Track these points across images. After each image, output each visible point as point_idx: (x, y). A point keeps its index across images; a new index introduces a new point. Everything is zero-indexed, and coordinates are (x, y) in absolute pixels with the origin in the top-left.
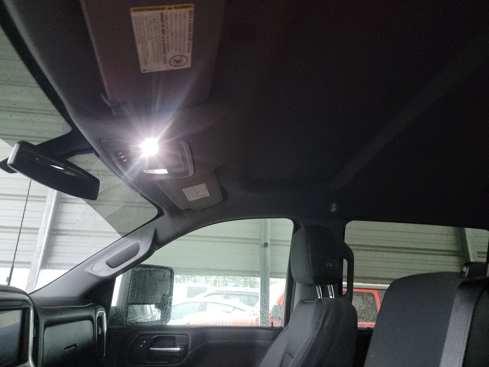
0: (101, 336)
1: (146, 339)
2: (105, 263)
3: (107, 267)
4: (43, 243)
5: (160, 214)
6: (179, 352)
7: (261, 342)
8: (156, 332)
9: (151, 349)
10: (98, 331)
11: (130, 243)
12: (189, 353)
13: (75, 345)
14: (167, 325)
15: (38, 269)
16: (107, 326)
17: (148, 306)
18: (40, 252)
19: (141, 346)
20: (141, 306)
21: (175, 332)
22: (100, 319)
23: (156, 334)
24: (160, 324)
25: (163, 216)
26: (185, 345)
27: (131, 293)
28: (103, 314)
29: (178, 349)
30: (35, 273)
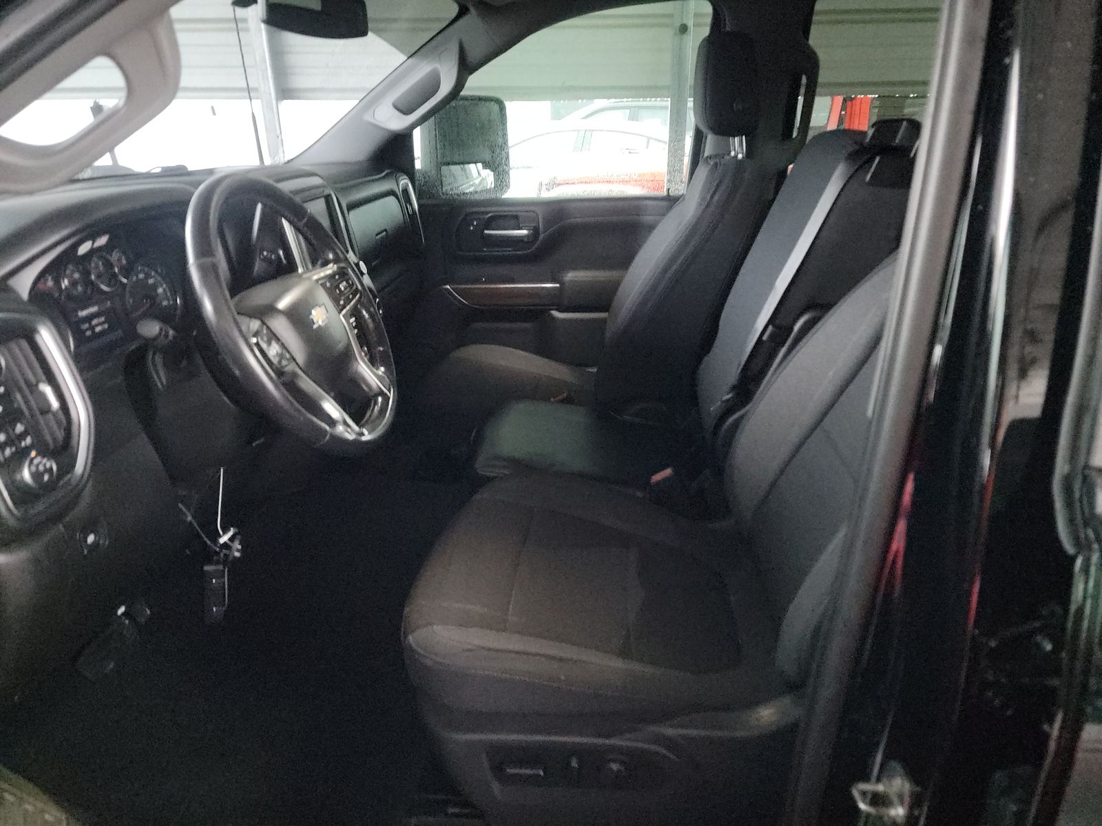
0: (412, 216)
1: (476, 220)
2: (392, 107)
3: (397, 113)
4: (264, 50)
5: (463, 11)
6: (527, 236)
7: (648, 219)
8: (489, 209)
9: (486, 232)
10: (407, 209)
11: (422, 70)
12: (541, 237)
13: (386, 230)
14: (504, 196)
15: (274, 102)
16: (418, 201)
17: (472, 166)
18: (267, 69)
19: (472, 228)
20: (462, 166)
21: (519, 208)
22: (405, 191)
23: (490, 212)
24: (493, 196)
25: (469, 15)
26: (535, 227)
27: (442, 151)
28: (408, 185)
29: (525, 232)
30: (272, 109)
